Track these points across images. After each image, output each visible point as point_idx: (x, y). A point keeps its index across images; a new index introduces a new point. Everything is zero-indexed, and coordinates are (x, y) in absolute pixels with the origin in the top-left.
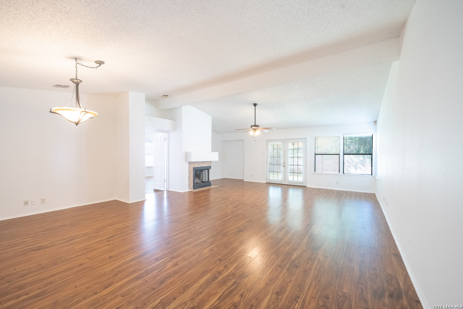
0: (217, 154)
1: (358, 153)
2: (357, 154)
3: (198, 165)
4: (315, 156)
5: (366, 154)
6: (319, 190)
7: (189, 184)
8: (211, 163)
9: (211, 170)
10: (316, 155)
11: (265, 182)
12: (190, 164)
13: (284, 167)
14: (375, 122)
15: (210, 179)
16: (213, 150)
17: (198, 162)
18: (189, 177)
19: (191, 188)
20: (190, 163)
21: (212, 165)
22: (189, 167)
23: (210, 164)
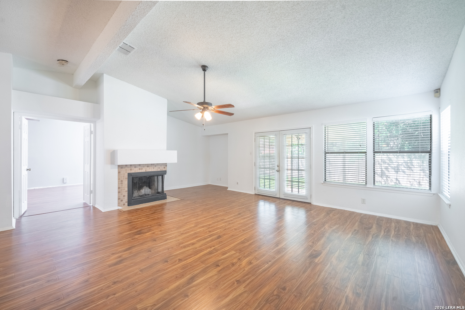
0: (175, 153)
1: (402, 150)
2: (400, 152)
3: (139, 169)
4: (325, 155)
5: (418, 152)
6: (331, 211)
7: (119, 199)
8: (166, 166)
9: (166, 177)
10: (327, 155)
11: (253, 192)
12: (122, 168)
13: (278, 171)
14: (438, 91)
15: (165, 189)
16: (169, 148)
17: (140, 165)
18: (119, 188)
19: (124, 205)
20: (120, 167)
21: (168, 169)
22: (119, 173)
23: (164, 168)
